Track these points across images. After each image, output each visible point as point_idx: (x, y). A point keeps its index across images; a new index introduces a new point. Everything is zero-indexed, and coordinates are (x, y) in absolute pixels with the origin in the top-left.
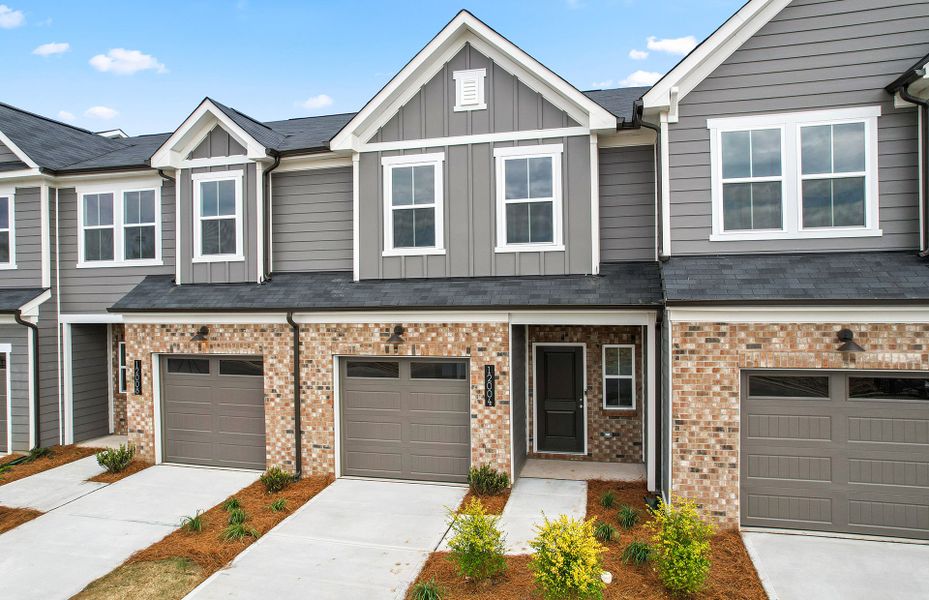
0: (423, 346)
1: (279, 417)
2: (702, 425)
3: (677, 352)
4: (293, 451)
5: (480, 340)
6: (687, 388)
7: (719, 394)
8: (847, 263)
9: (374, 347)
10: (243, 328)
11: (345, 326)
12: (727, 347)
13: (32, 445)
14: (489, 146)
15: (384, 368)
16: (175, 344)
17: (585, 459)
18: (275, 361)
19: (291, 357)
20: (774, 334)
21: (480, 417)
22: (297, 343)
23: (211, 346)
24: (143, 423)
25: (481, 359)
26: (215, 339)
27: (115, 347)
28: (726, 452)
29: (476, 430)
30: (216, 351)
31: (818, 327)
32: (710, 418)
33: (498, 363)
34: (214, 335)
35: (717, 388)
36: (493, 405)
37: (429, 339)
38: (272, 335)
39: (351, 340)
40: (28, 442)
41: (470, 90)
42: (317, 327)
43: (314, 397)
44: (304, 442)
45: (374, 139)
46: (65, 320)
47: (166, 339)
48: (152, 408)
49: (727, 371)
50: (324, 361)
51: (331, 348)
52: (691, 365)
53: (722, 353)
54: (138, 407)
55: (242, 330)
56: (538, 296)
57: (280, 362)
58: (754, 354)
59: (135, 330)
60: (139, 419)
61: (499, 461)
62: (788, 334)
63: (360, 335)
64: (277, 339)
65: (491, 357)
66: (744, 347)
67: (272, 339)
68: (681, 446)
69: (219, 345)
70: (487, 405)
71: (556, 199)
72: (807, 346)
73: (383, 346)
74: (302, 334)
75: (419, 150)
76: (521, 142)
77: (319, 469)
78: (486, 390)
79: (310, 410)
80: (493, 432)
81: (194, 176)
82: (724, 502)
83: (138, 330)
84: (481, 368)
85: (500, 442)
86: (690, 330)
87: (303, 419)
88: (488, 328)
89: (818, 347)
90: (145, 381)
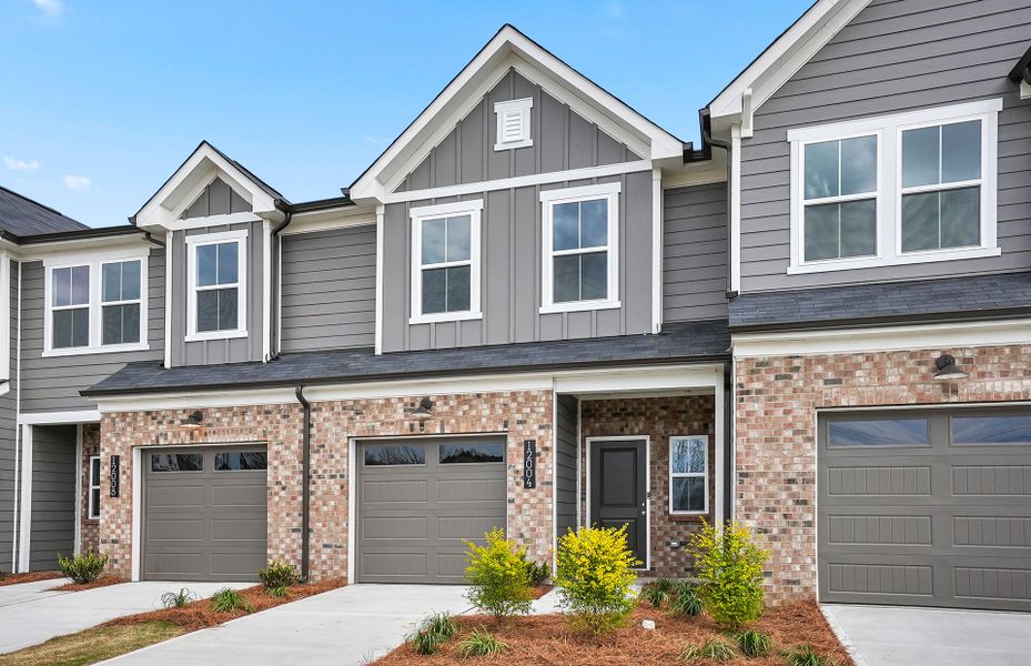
0: (453, 421)
1: (284, 514)
2: (771, 476)
3: (742, 393)
4: (299, 554)
5: (519, 411)
6: (753, 434)
7: (791, 440)
9: (395, 425)
10: (244, 411)
11: (363, 403)
12: (801, 384)
14: (535, 189)
16: (161, 434)
18: (280, 448)
19: (300, 442)
20: (858, 366)
21: (517, 501)
22: (308, 425)
23: (206, 434)
24: (119, 531)
25: (519, 434)
26: (210, 425)
27: (87, 462)
28: (800, 508)
29: (513, 517)
30: (212, 440)
31: (912, 355)
32: (780, 468)
33: (540, 437)
34: (210, 421)
35: (788, 433)
36: (533, 486)
37: (461, 413)
38: (279, 417)
39: (370, 417)
41: (514, 124)
42: (332, 405)
43: (325, 488)
44: (312, 541)
45: (402, 188)
46: (26, 420)
47: (151, 428)
48: (130, 511)
49: (801, 412)
50: (338, 446)
51: (347, 429)
52: (757, 407)
53: (795, 391)
54: (113, 512)
55: (243, 413)
56: (588, 355)
57: (286, 448)
58: (834, 390)
59: (113, 420)
60: (113, 526)
61: (539, 553)
62: (875, 365)
63: (380, 412)
64: (284, 422)
65: (532, 430)
66: (821, 382)
67: (278, 422)
68: (746, 502)
69: (214, 432)
70: (526, 487)
71: (612, 247)
72: (898, 378)
73: (407, 424)
74: (313, 415)
75: (454, 198)
76: (572, 183)
77: (329, 573)
78: (526, 468)
79: (321, 503)
80: (533, 518)
81: (188, 239)
82: (798, 568)
83: (117, 420)
84: (519, 445)
85: (541, 530)
86: (757, 367)
87: (312, 514)
88: (529, 397)
89: (912, 378)
90: (123, 479)
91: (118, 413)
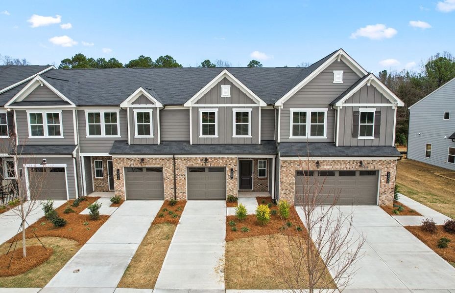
0: (213, 163)
1: (169, 185)
2: (287, 183)
3: (282, 166)
4: (174, 194)
5: (229, 162)
6: (284, 175)
8: (319, 145)
9: (199, 164)
10: (156, 159)
11: (190, 158)
12: (293, 165)
13: (77, 197)
14: (231, 108)
15: (201, 170)
16: (132, 164)
17: (253, 191)
18: (167, 168)
19: (172, 167)
20: (303, 162)
21: (229, 182)
22: (175, 163)
23: (145, 164)
24: (120, 188)
25: (229, 167)
27: (93, 162)
28: (292, 189)
29: (228, 186)
30: (147, 166)
31: (312, 161)
32: (288, 181)
33: (234, 168)
34: (146, 161)
35: (290, 175)
36: (233, 179)
37: (215, 162)
38: (166, 161)
39: (192, 162)
40: (76, 196)
41: (226, 91)
42: (181, 159)
43: (180, 178)
44: (177, 191)
45: (197, 103)
46: (82, 155)
47: (129, 162)
48: (123, 183)
49: (292, 171)
50: (183, 168)
51: (185, 164)
52: (284, 169)
53: (291, 167)
54: (118, 183)
56: (246, 151)
57: (169, 168)
58: (299, 167)
59: (117, 160)
60: (118, 187)
61: (234, 193)
62: (306, 162)
63: (194, 161)
64: (168, 162)
65: (232, 166)
66: (296, 165)
68: (282, 188)
69: (148, 164)
70: (231, 179)
71: (250, 123)
73: (201, 164)
74: (176, 161)
75: (211, 107)
76: (241, 107)
77: (182, 198)
78: (231, 175)
79: (179, 182)
80: (232, 186)
81: (134, 110)
82: (291, 200)
84: (229, 169)
85: (235, 188)
86: (285, 161)
87: (177, 185)
88: (232, 159)
89: (312, 165)
90: (121, 175)
91: (118, 158)
